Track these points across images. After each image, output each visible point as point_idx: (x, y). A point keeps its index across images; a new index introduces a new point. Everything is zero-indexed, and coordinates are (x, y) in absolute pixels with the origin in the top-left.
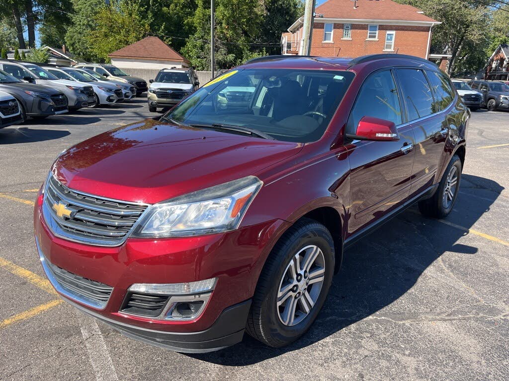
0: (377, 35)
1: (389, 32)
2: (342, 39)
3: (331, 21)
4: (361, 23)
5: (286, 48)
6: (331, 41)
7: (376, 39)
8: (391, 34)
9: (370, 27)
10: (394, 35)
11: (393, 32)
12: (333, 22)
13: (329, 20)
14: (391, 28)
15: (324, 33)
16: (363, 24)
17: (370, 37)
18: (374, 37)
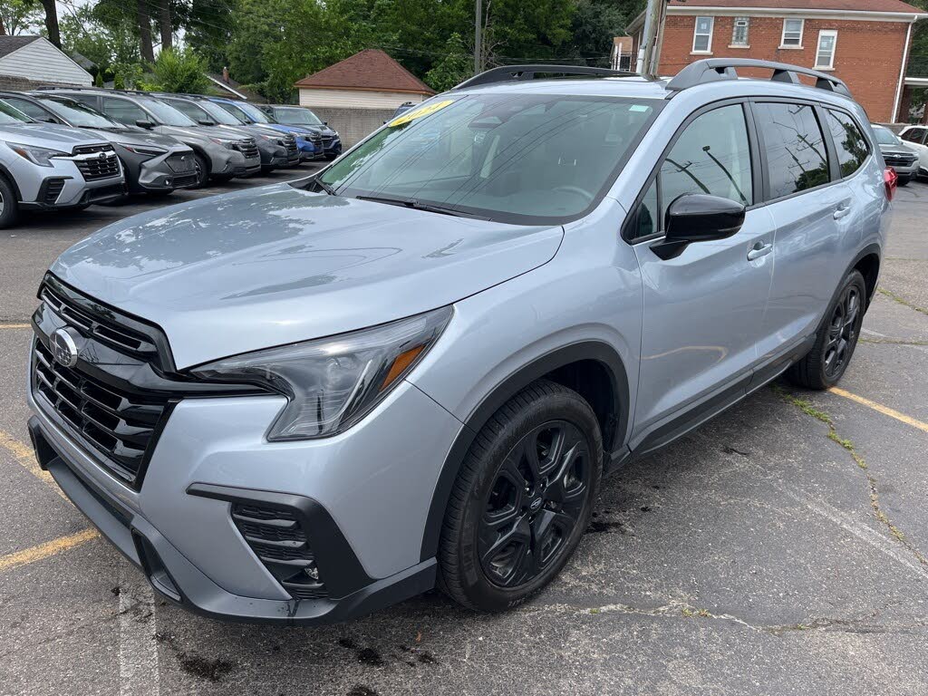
0: (801, 38)
1: (823, 33)
2: (729, 46)
3: (710, 11)
5: (618, 67)
7: (799, 46)
8: (829, 37)
9: (788, 22)
10: (836, 39)
11: (834, 33)
12: (714, 14)
13: (706, 11)
14: (829, 25)
15: (695, 34)
16: (774, 16)
17: (786, 41)
18: (796, 42)
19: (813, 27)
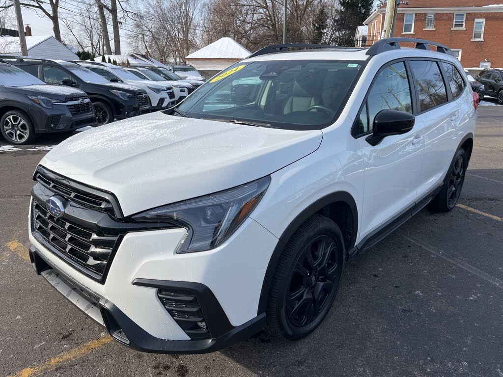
0: (464, 24)
1: (477, 20)
2: (424, 29)
3: (412, 10)
4: (447, 12)
5: (361, 42)
6: (412, 32)
7: (463, 28)
8: (480, 23)
9: (456, 15)
10: (484, 23)
11: (483, 20)
12: (415, 12)
13: (410, 10)
14: (480, 16)
15: (404, 23)
16: (448, 12)
17: (456, 26)
18: (461, 26)
19: (471, 17)
